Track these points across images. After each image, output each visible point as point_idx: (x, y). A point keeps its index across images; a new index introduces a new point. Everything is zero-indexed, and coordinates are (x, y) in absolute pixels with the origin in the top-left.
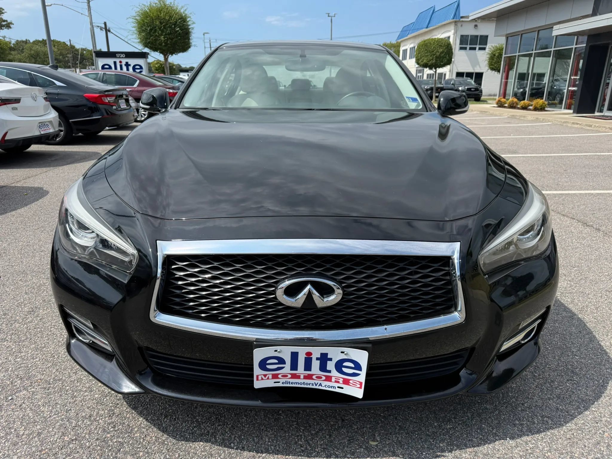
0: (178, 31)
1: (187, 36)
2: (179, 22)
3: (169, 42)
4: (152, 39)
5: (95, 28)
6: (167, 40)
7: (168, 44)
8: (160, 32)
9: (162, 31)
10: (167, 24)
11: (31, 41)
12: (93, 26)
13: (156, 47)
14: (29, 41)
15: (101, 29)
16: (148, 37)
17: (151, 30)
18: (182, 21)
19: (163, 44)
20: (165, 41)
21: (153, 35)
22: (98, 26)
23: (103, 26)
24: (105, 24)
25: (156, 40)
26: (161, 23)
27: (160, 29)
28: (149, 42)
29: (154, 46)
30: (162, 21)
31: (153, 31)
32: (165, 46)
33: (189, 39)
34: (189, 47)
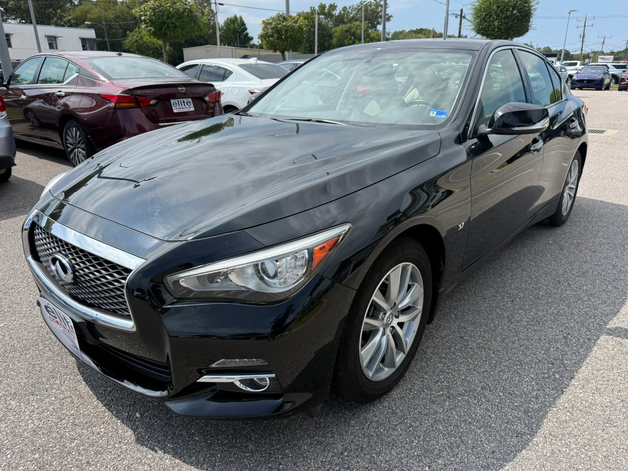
0: (516, 14)
1: (525, 19)
2: (520, 4)
3: (502, 27)
4: (485, 25)
5: (450, 17)
6: (502, 25)
7: (502, 29)
8: (495, 17)
9: (498, 16)
10: (505, 8)
11: (407, 31)
12: (448, 14)
13: (488, 33)
14: (405, 31)
15: (456, 17)
16: (482, 23)
17: (486, 15)
18: (522, 3)
19: (496, 30)
20: (500, 26)
21: (487, 21)
22: (454, 14)
23: (459, 13)
24: (462, 11)
25: (490, 25)
26: (498, 7)
27: (496, 13)
28: (482, 28)
29: (486, 33)
30: (500, 5)
31: (488, 16)
32: (498, 31)
33: (529, 21)
34: (527, 31)
